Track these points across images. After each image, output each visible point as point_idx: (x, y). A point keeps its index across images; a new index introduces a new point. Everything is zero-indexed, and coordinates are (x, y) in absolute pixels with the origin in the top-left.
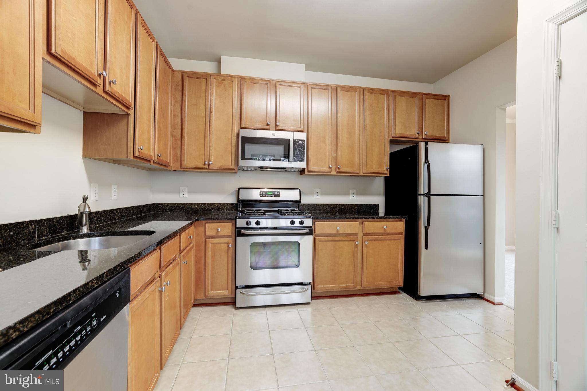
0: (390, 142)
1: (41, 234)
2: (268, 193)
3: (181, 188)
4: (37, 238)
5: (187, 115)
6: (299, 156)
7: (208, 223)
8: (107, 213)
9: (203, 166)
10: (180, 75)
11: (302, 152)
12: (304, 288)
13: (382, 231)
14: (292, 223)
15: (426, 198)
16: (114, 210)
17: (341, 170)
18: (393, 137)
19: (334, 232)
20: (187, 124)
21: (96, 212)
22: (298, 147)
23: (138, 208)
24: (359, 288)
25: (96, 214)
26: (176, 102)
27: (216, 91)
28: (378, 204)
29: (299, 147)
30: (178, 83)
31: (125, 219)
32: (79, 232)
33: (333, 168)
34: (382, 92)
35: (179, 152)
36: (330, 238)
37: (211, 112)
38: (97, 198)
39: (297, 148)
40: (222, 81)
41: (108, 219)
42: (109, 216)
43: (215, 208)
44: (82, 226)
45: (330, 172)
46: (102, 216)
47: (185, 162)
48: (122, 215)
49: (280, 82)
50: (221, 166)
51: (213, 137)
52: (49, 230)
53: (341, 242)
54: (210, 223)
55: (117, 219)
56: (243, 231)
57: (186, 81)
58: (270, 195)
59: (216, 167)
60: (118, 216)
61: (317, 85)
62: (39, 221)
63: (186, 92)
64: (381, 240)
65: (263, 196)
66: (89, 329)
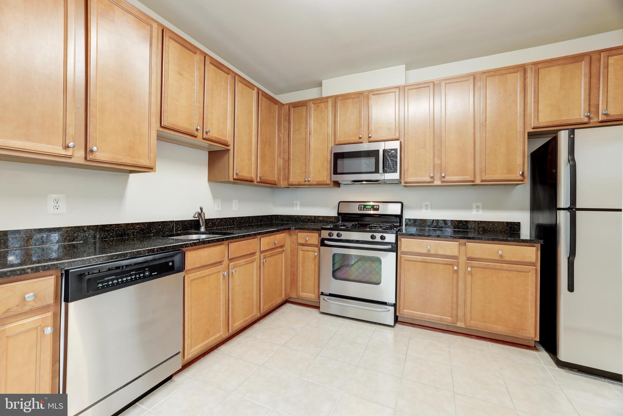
0: (528, 136)
1: (177, 229)
2: (367, 207)
3: (295, 202)
4: (175, 231)
5: (293, 140)
6: (391, 167)
7: (299, 232)
8: (227, 220)
9: (304, 183)
10: (287, 107)
11: (395, 162)
12: (386, 308)
13: (497, 258)
14: (373, 237)
15: (568, 214)
16: (233, 218)
17: (446, 179)
18: (533, 128)
19: (424, 251)
20: (293, 147)
21: (217, 219)
22: (390, 157)
23: (258, 218)
24: (460, 324)
25: (217, 220)
26: (285, 130)
27: (314, 115)
28: (520, 223)
29: (392, 157)
30: (286, 114)
31: (244, 225)
32: (199, 230)
33: (437, 177)
34: (512, 70)
35: (287, 172)
36: (420, 258)
37: (310, 134)
38: (220, 209)
39: (388, 158)
40: (319, 104)
41: (228, 224)
42: (228, 222)
43: (320, 220)
44: (201, 227)
45: (433, 182)
46: (222, 221)
47: (291, 180)
48: (241, 223)
49: (372, 92)
50: (318, 182)
51: (312, 157)
52: (182, 228)
53: (434, 265)
54: (301, 232)
55: (236, 225)
56: (326, 242)
57: (291, 111)
58: (368, 208)
59: (315, 183)
60: (237, 223)
61: (414, 85)
62: (176, 221)
63: (291, 120)
64: (495, 269)
65: (361, 210)
66: (142, 275)
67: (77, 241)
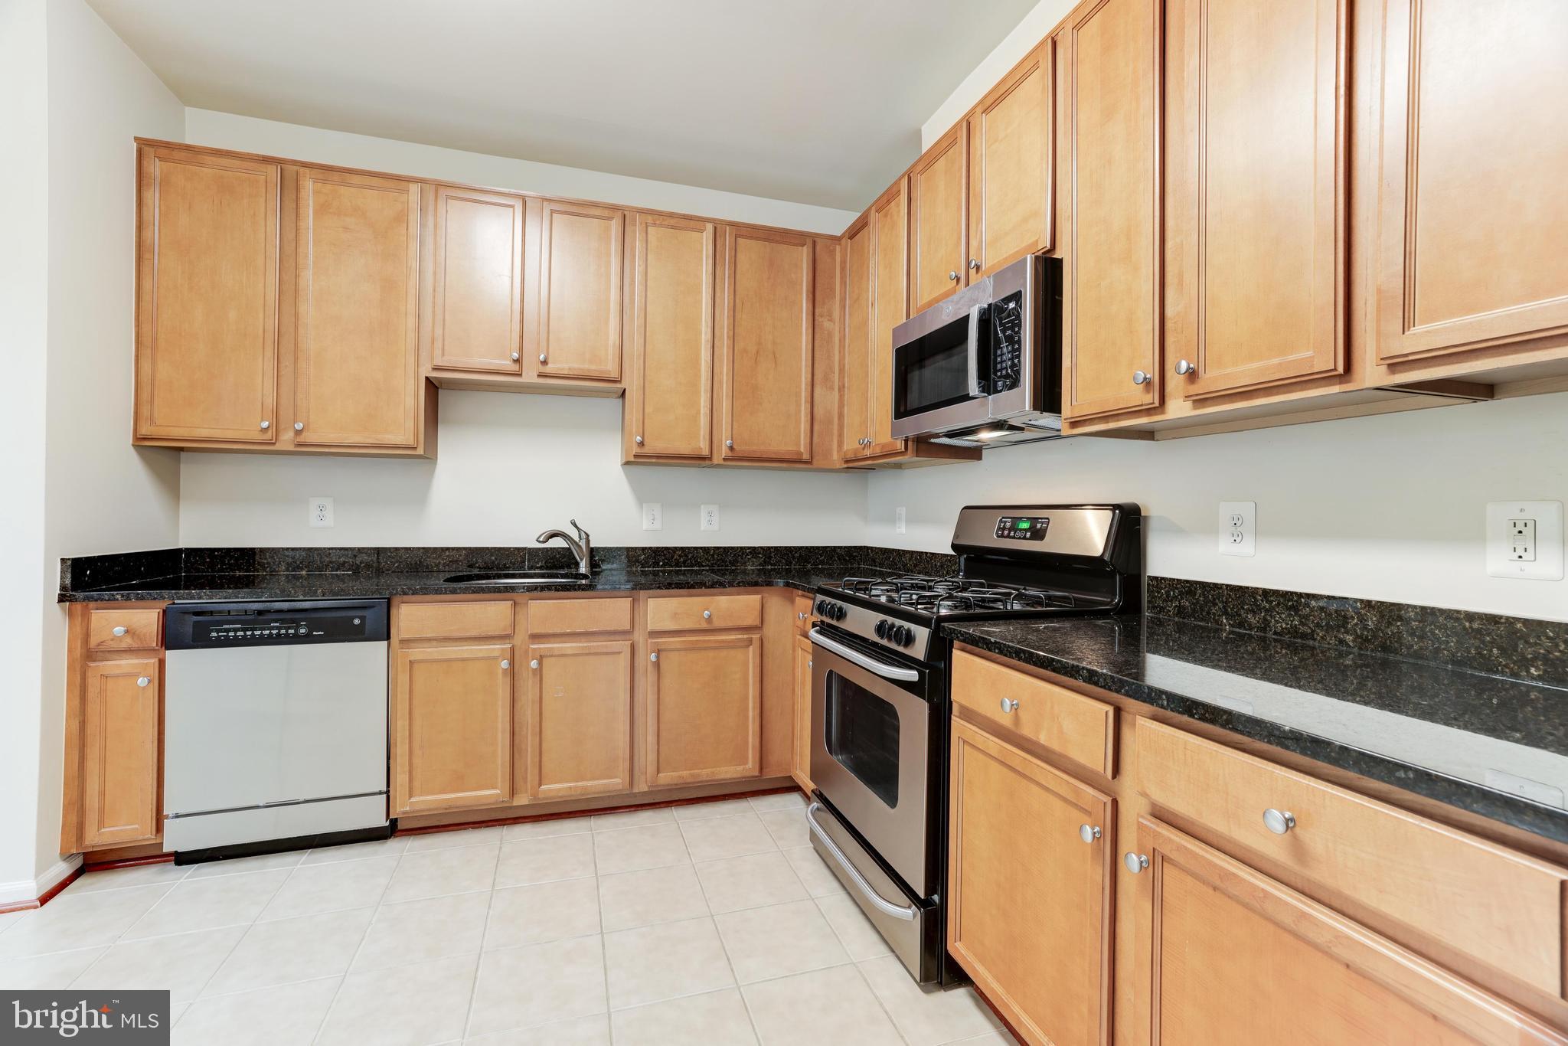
2: (1019, 526)
5: (849, 331)
6: (1007, 367)
7: (798, 595)
9: (862, 453)
11: (1016, 347)
20: (849, 353)
22: (1004, 331)
26: (842, 307)
27: (880, 244)
29: (1008, 328)
37: (873, 304)
38: (658, 525)
39: (1001, 334)
40: (888, 208)
50: (884, 445)
51: (876, 372)
58: (1021, 530)
59: (878, 450)
63: (847, 277)
65: (1002, 536)
66: (291, 631)
67: (343, 571)
